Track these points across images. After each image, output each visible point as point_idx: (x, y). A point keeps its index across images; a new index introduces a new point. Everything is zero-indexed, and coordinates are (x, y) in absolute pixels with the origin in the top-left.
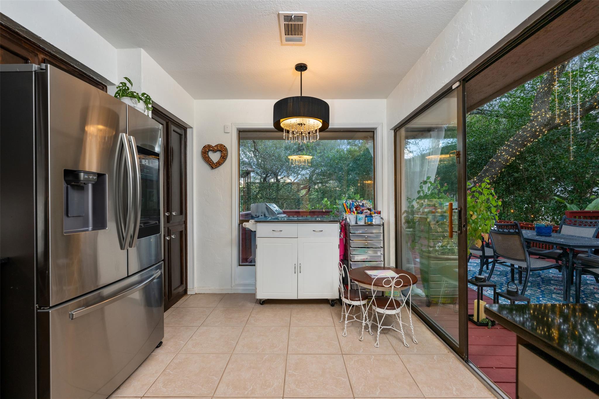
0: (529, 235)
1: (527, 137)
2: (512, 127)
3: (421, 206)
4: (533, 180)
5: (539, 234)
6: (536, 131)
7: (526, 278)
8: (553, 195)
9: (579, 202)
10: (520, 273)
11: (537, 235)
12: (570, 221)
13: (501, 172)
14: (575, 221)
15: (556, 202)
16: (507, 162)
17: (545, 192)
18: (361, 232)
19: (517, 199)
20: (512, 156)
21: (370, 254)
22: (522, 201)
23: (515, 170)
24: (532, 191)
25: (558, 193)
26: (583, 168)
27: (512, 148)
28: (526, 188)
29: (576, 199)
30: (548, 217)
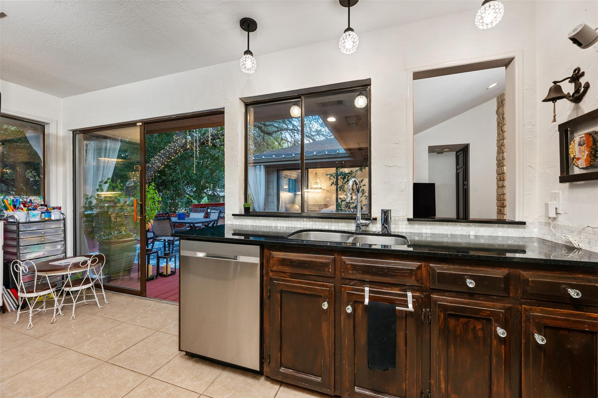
0: (174, 220)
1: (172, 153)
2: (162, 142)
3: (100, 202)
4: (175, 183)
5: (179, 219)
6: (177, 150)
7: (173, 248)
8: (186, 193)
9: (198, 198)
10: (169, 244)
11: (178, 220)
12: (194, 210)
13: (155, 175)
14: (196, 210)
15: (187, 198)
16: (159, 168)
17: (181, 192)
18: (35, 229)
19: (164, 196)
20: (162, 165)
21: (47, 249)
22: (167, 198)
23: (163, 174)
24: (174, 191)
25: (188, 193)
26: (200, 177)
27: (162, 158)
28: (170, 188)
29: (197, 196)
30: (183, 209)
